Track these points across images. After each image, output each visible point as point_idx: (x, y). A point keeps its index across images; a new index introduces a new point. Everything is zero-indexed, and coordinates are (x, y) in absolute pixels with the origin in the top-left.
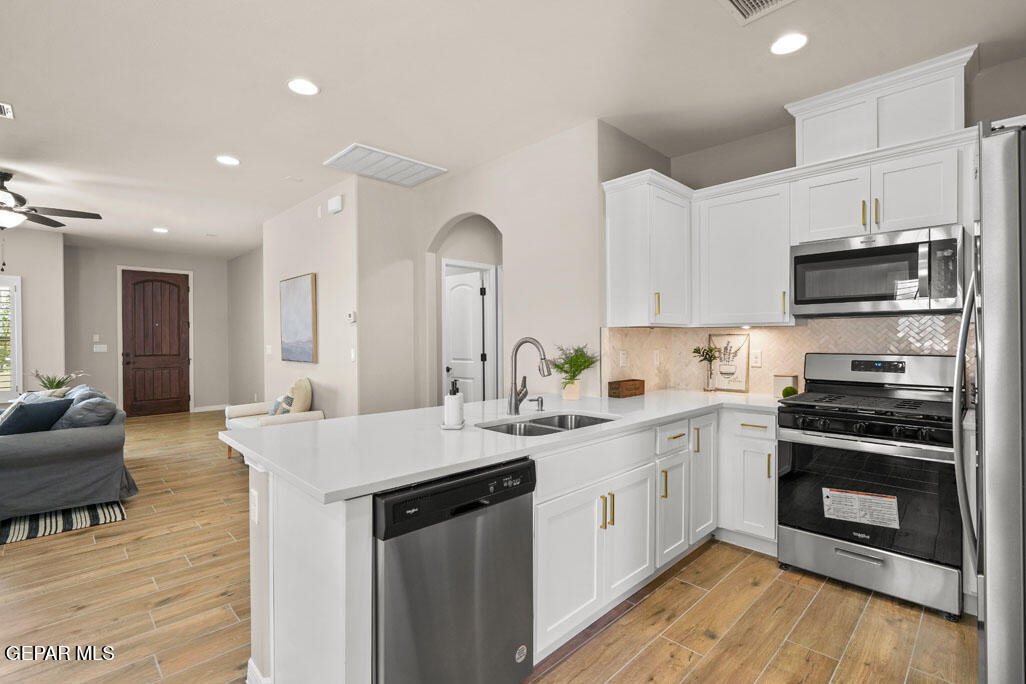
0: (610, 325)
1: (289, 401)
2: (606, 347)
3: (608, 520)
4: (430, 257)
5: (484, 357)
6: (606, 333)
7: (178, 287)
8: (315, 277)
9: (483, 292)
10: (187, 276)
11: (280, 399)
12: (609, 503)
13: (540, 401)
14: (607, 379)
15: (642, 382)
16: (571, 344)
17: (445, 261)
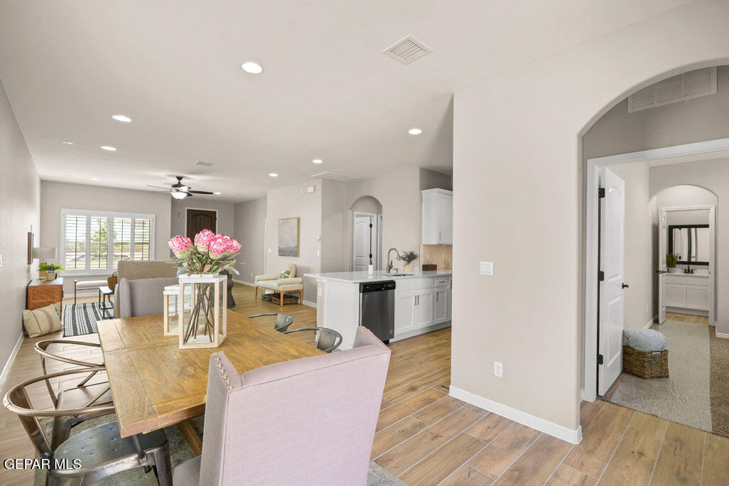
0: (423, 243)
1: (288, 273)
2: (422, 252)
3: (417, 302)
4: (350, 211)
5: (371, 256)
6: (421, 246)
7: (211, 217)
8: (299, 219)
9: (371, 226)
10: (215, 212)
11: (283, 272)
12: (417, 298)
13: (397, 269)
14: (422, 263)
15: (436, 266)
16: (408, 250)
17: (355, 213)
